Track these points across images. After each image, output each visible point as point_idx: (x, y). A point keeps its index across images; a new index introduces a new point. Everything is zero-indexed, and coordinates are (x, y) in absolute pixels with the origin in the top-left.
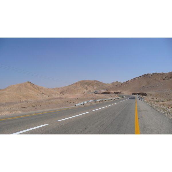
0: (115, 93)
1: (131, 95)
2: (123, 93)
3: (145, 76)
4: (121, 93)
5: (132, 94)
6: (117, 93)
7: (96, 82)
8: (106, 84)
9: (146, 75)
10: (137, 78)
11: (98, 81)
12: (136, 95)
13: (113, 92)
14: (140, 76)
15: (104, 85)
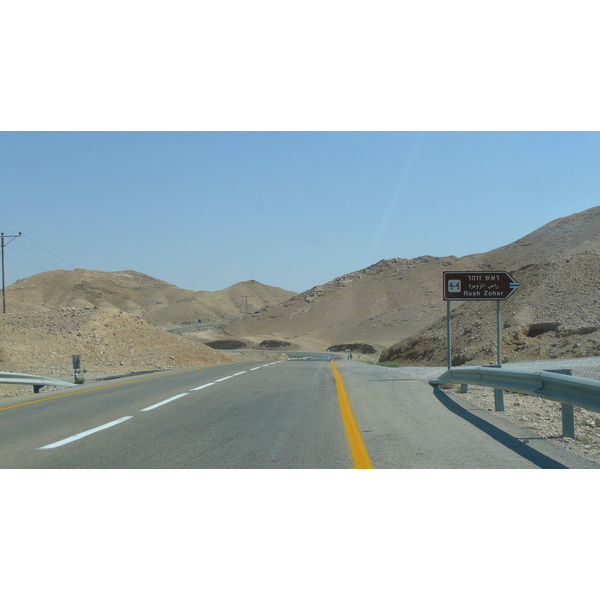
0: (264, 343)
1: (329, 352)
2: (297, 347)
3: (382, 268)
4: (289, 344)
5: (330, 349)
6: (273, 345)
7: (134, 284)
8: (193, 297)
9: (384, 263)
10: (350, 276)
11: (145, 276)
12: (344, 350)
13: (257, 340)
14: (364, 271)
15: (186, 300)
